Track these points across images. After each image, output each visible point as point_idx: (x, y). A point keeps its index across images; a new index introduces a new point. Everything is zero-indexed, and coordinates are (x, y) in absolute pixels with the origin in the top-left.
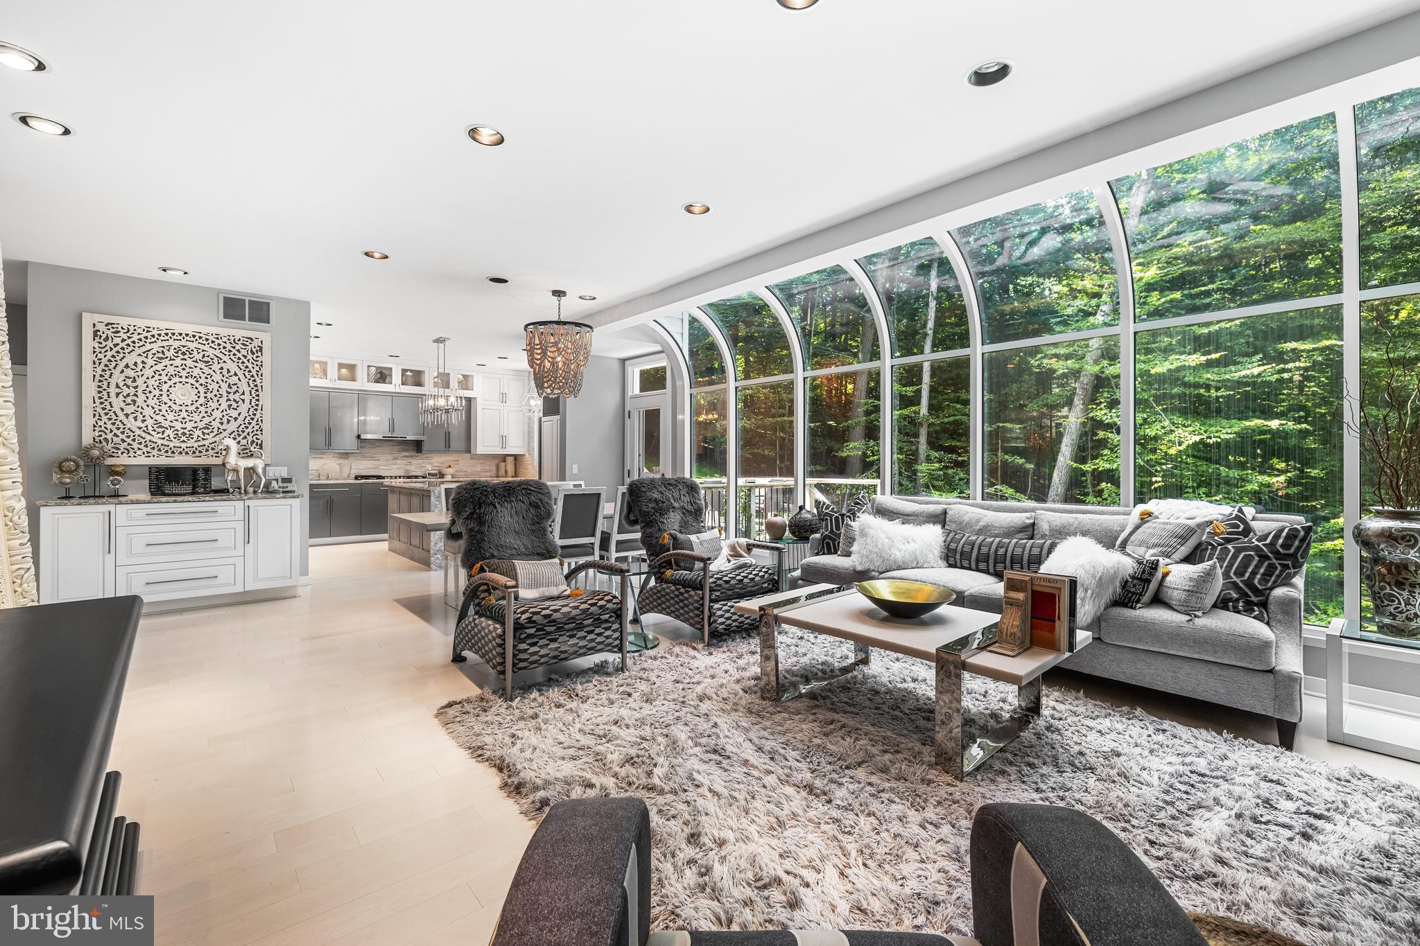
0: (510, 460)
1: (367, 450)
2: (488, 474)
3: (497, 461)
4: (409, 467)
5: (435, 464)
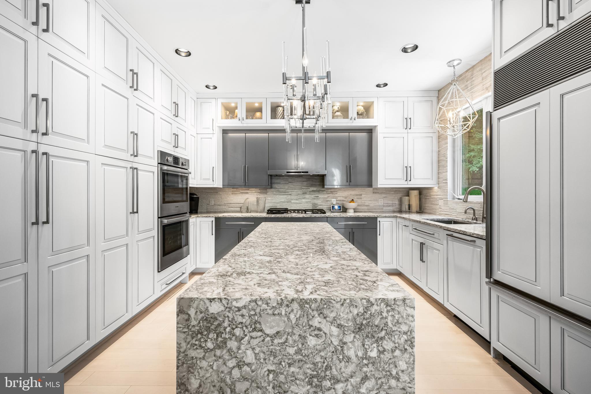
0: (414, 194)
1: (282, 186)
2: (391, 208)
3: (399, 195)
4: (316, 201)
5: (339, 198)
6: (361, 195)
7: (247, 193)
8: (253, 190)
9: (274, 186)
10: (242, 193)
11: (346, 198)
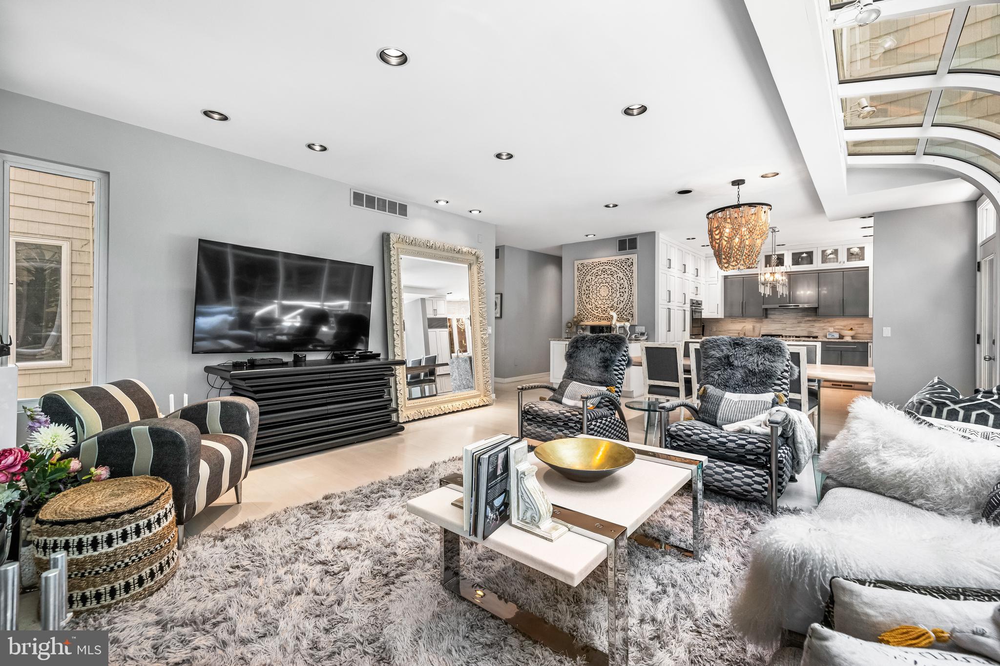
1: (776, 317)
4: (812, 329)
5: (837, 327)
6: (863, 324)
7: (744, 322)
8: (750, 320)
9: (769, 316)
10: (740, 322)
11: (845, 327)
